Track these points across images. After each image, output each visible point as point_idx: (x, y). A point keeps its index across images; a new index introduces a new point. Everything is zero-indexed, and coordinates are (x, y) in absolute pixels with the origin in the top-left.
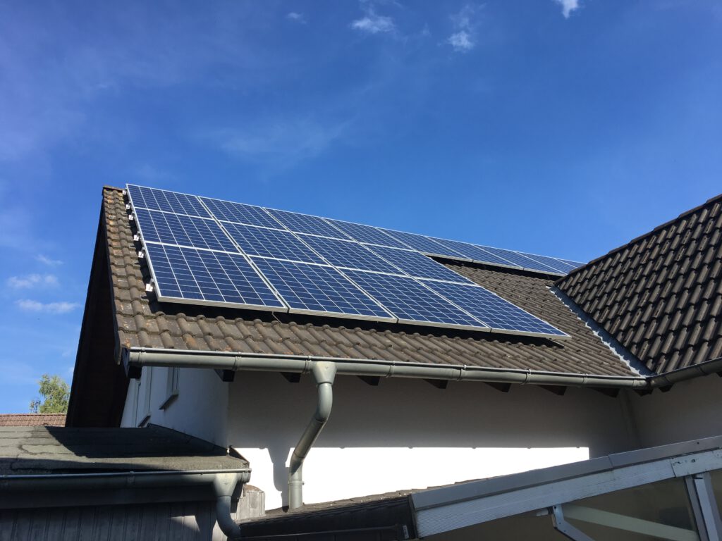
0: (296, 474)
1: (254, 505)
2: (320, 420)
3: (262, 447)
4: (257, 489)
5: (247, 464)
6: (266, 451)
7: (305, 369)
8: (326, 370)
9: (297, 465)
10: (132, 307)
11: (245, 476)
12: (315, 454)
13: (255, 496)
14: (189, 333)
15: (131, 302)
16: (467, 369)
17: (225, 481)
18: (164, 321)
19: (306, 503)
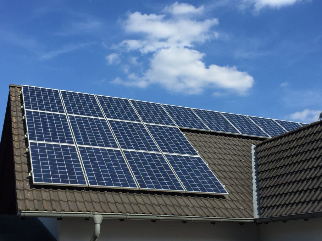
2: (95, 238)
7: (90, 217)
8: (98, 218)
10: (23, 184)
14: (45, 200)
15: (23, 181)
16: (162, 217)
18: (35, 192)
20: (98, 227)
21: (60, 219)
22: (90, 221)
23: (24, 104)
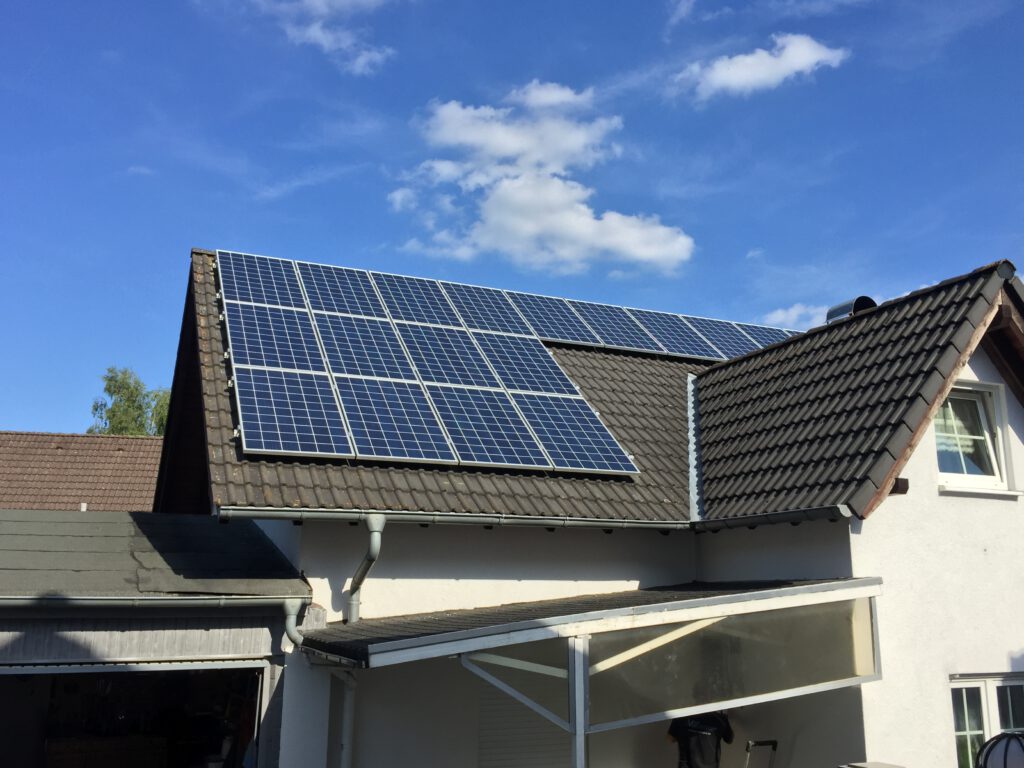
0: (354, 596)
1: (317, 620)
2: (370, 560)
3: (323, 577)
4: (321, 607)
5: (311, 591)
6: (326, 581)
7: (359, 520)
8: (377, 521)
9: (355, 588)
10: (223, 453)
11: (308, 601)
12: (369, 584)
13: (318, 613)
14: (268, 484)
15: (222, 446)
16: (506, 518)
17: (293, 604)
18: (248, 469)
19: (364, 617)
20: (376, 539)
21: (298, 522)
22: (361, 527)
23: (222, 290)
